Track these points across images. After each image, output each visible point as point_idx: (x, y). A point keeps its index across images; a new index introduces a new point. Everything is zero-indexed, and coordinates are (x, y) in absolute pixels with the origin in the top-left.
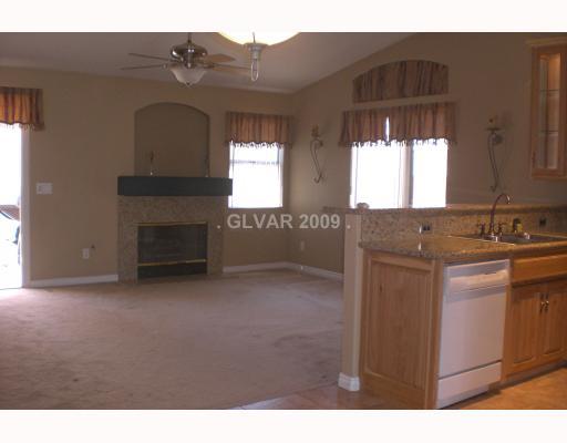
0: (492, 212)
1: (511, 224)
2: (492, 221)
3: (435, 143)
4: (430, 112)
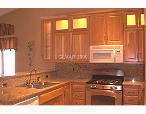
0: (30, 75)
1: (37, 79)
2: (30, 79)
3: (11, 51)
4: (8, 41)
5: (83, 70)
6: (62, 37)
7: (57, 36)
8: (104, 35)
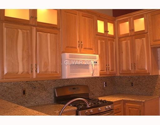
5: (39, 90)
6: (18, 32)
7: (7, 28)
8: (78, 40)
